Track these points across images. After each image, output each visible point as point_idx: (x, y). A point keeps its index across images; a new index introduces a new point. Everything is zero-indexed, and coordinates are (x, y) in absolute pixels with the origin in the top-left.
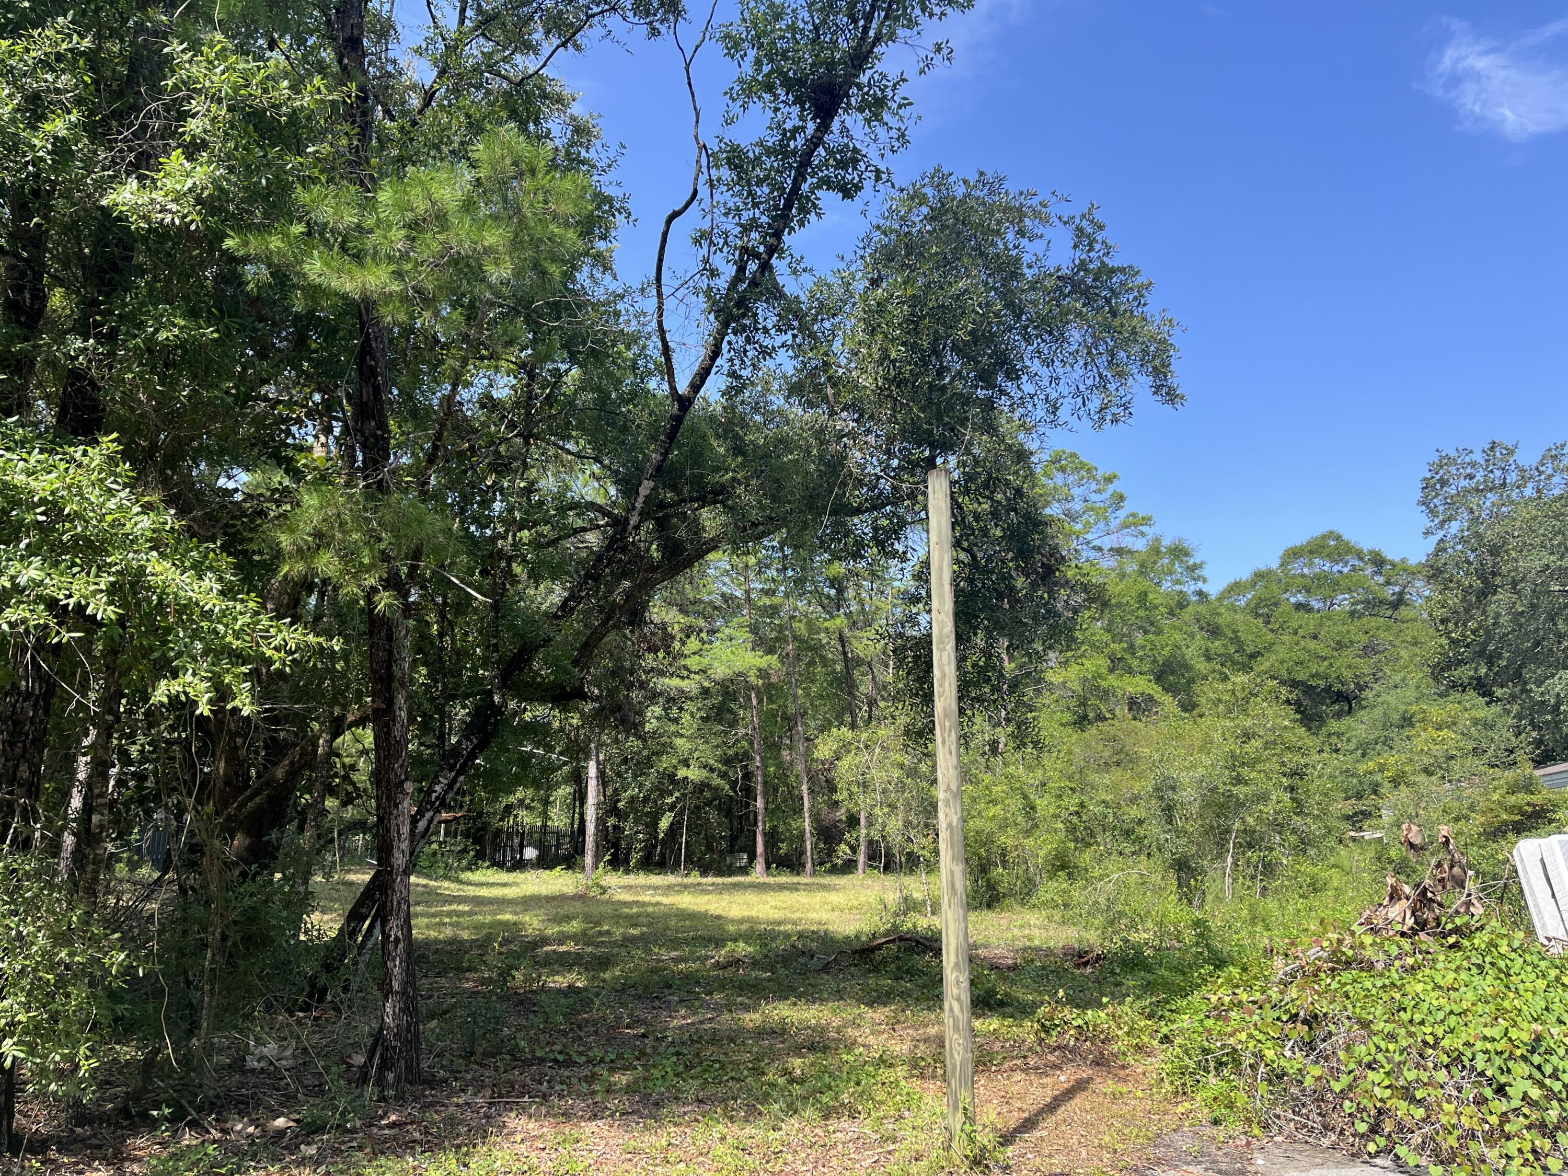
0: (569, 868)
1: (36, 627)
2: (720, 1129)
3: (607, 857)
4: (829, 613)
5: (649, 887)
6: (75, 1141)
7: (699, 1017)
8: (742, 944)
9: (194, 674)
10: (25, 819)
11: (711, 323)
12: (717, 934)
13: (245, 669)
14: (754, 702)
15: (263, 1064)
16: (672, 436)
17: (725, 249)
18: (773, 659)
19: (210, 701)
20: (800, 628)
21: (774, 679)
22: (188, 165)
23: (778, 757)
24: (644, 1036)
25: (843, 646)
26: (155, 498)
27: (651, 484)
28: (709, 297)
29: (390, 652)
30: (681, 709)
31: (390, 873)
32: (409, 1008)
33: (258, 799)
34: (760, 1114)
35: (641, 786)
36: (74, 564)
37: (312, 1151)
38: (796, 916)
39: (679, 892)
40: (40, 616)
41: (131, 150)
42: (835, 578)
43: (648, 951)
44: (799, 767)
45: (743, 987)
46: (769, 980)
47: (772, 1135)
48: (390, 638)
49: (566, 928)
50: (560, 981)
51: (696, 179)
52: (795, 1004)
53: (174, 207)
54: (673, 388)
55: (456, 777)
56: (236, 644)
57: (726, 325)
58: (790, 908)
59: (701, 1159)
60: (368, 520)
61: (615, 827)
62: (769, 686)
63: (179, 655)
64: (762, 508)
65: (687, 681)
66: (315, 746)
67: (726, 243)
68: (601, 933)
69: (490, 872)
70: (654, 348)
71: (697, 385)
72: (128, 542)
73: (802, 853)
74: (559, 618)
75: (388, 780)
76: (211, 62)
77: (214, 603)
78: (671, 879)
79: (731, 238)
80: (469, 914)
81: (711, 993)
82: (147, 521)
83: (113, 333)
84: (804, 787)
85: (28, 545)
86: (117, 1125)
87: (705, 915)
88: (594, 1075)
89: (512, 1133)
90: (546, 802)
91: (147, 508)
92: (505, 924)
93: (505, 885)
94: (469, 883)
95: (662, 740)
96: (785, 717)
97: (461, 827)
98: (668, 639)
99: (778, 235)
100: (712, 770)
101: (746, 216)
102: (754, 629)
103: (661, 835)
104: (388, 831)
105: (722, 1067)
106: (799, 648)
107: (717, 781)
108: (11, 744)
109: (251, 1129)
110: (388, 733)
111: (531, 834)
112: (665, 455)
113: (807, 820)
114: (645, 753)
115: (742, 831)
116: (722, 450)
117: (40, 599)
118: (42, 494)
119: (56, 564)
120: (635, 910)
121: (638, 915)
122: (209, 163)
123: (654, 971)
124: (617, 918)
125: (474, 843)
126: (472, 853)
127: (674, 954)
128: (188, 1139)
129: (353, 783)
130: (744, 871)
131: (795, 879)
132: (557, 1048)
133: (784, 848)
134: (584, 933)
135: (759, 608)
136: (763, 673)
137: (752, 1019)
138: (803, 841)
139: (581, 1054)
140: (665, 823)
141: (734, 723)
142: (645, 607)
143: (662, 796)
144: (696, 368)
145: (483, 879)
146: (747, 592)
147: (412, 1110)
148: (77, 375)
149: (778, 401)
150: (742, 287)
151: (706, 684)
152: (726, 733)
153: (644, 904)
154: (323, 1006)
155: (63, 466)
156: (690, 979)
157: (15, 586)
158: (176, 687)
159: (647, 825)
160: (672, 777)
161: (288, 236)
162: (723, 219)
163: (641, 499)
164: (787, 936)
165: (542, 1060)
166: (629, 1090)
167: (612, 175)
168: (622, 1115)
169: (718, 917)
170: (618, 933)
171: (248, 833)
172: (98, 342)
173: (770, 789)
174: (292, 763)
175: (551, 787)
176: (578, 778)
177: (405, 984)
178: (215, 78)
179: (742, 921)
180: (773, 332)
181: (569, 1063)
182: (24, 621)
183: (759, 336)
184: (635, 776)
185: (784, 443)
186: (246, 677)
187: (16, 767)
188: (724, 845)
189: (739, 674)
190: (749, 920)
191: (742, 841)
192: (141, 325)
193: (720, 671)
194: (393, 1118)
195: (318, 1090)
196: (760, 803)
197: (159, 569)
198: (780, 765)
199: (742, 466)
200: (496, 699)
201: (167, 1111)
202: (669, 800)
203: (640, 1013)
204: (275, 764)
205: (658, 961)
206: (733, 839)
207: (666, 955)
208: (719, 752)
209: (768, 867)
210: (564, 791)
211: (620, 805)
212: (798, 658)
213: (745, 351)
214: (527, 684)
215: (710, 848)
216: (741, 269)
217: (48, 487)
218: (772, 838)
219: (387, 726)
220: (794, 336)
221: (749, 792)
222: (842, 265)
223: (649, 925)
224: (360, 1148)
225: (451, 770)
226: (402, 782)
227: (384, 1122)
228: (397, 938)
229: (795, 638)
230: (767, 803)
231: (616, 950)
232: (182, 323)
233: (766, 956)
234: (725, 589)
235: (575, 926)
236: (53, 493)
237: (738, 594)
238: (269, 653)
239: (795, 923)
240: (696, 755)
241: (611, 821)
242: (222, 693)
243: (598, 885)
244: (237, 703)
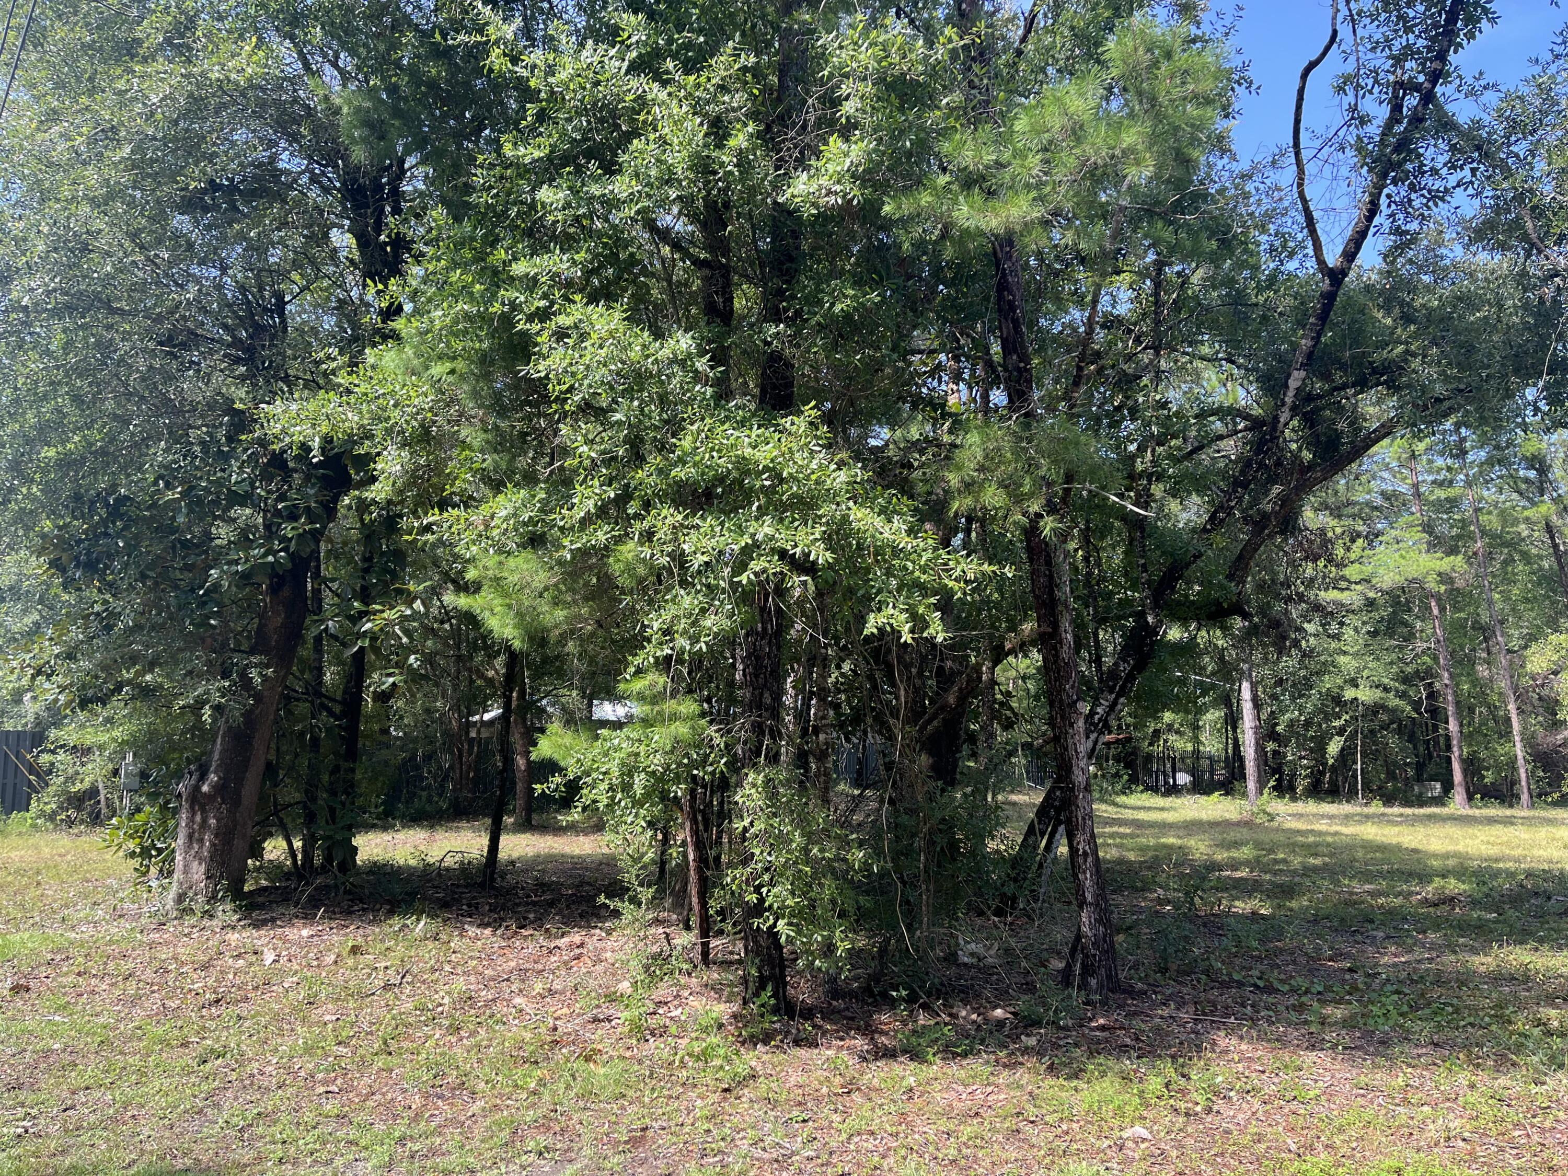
0: (1227, 794)
1: (774, 574)
2: (1464, 1077)
3: (1272, 783)
4: (1529, 500)
5: (1323, 816)
6: (833, 1012)
7: (1416, 956)
8: (1453, 881)
9: (894, 607)
10: (773, 738)
11: (1365, 178)
12: (1418, 868)
13: (933, 600)
14: (1436, 611)
15: (974, 961)
16: (1324, 316)
17: (1376, 90)
18: (1458, 561)
19: (912, 631)
20: (1492, 521)
21: (1460, 583)
22: (845, 147)
23: (1472, 673)
24: (1350, 970)
25: (1552, 538)
26: (844, 455)
27: (1303, 374)
28: (1360, 149)
29: (1051, 577)
30: (1342, 624)
31: (1073, 789)
32: (1103, 917)
33: (935, 723)
34: (1514, 1064)
35: (1301, 709)
36: (794, 520)
37: (1032, 1041)
38: (1517, 852)
39: (1360, 822)
40: (775, 566)
41: (795, 147)
42: (1534, 457)
43: (1337, 883)
44: (1503, 684)
45: (1463, 927)
46: (1496, 921)
47: (1534, 1089)
48: (1049, 563)
49: (1235, 854)
50: (1242, 906)
51: (1334, 18)
52: (1536, 949)
53: (838, 188)
54: (1321, 262)
55: (1116, 699)
56: (924, 578)
57: (1385, 176)
58: (1508, 844)
59: (1448, 1104)
60: (1025, 450)
61: (1275, 753)
62: (1454, 593)
63: (880, 591)
64: (1447, 379)
65: (1347, 593)
66: (980, 674)
67: (1376, 81)
68: (1276, 861)
69: (1144, 796)
70: (1293, 223)
71: (1350, 255)
72: (832, 496)
73: (1514, 782)
74: (1209, 531)
75: (1061, 701)
76: (856, 43)
77: (905, 542)
78: (1346, 808)
79: (1382, 75)
80: (1132, 836)
81: (1424, 932)
82: (843, 476)
83: (798, 313)
84: (1512, 707)
85: (759, 508)
86: (865, 1003)
87: (1398, 848)
88: (1302, 1005)
89: (1226, 1052)
90: (1196, 728)
91: (840, 465)
92: (1170, 847)
93: (1162, 809)
94: (1126, 807)
95: (1322, 658)
96: (1479, 627)
97: (1112, 752)
98: (1326, 543)
99: (1442, 57)
100: (1386, 690)
101: (1397, 45)
102: (1428, 528)
103: (1331, 761)
104: (1066, 749)
105: (1457, 1011)
106: (1490, 545)
107: (1394, 702)
108: (757, 676)
109: (974, 1016)
110: (1057, 656)
111: (1183, 759)
112: (1317, 339)
113: (1519, 745)
114: (1303, 673)
115: (1430, 757)
116: (1389, 321)
117: (773, 550)
118: (764, 463)
119: (781, 520)
120: (1311, 839)
121: (1317, 845)
122: (862, 139)
123: (1346, 903)
124: (1293, 847)
125: (1126, 767)
126: (1126, 777)
127: (1367, 887)
128: (923, 1019)
129: (1011, 709)
130: (1439, 801)
131: (1509, 812)
132: (1255, 973)
133: (1489, 777)
134: (1257, 860)
135: (1433, 504)
136: (1444, 578)
137: (1483, 962)
138: (1515, 770)
139: (1282, 981)
140: (1334, 747)
141: (1409, 637)
142: (1297, 513)
143: (1327, 719)
144: (1349, 233)
145: (1139, 803)
146: (1416, 486)
147: (1118, 1016)
148: (775, 358)
149: (1454, 252)
150: (1399, 128)
151: (1371, 595)
152: (1401, 648)
153: (1320, 834)
154: (1017, 912)
155: (777, 436)
156: (1391, 913)
157: (755, 541)
158: (882, 620)
159: (1312, 750)
160: (1337, 700)
161: (935, 189)
162: (1370, 55)
163: (1291, 393)
164: (1511, 875)
165: (1240, 985)
166: (1348, 1024)
167: (1229, 46)
168: (1345, 1048)
169: (1415, 851)
170: (1296, 862)
171: (930, 754)
172: (788, 326)
173: (1465, 709)
174: (960, 689)
175: (1201, 711)
176: (1228, 702)
177: (1096, 896)
178: (862, 57)
179: (1447, 856)
180: (1444, 171)
181: (1270, 990)
182: (764, 571)
183: (1427, 180)
184: (1293, 699)
185: (1467, 301)
186: (937, 607)
187: (761, 694)
188: (1411, 772)
189: (1413, 581)
190: (1456, 855)
191: (1431, 768)
192: (820, 303)
193: (1388, 579)
194: (1101, 1021)
195: (1029, 988)
196: (1453, 726)
197: (859, 515)
198: (1475, 682)
199: (1415, 336)
200: (1150, 619)
201: (904, 993)
202: (1336, 723)
203: (1345, 948)
204: (946, 691)
205: (1351, 893)
206: (1420, 767)
207: (1358, 887)
208: (1395, 669)
209: (1470, 798)
210: (1213, 716)
211: (1279, 729)
212: (1490, 556)
213: (1410, 201)
214: (1178, 603)
215: (1391, 776)
216: (1397, 107)
217: (769, 456)
218: (1472, 766)
219: (1055, 649)
220: (1474, 171)
221: (1436, 713)
222: (1538, 69)
223: (1331, 855)
224: (1076, 1045)
225: (1111, 692)
226: (1075, 702)
227: (1094, 1024)
228: (1085, 852)
229: (1484, 533)
230: (1461, 725)
231: (1297, 879)
232: (852, 292)
233: (1487, 896)
234: (1384, 486)
235: (1246, 852)
236: (772, 461)
237: (1403, 488)
238: (951, 584)
239: (1518, 860)
240: (1365, 673)
241: (1270, 746)
242: (919, 623)
243: (1264, 812)
244: (931, 631)
